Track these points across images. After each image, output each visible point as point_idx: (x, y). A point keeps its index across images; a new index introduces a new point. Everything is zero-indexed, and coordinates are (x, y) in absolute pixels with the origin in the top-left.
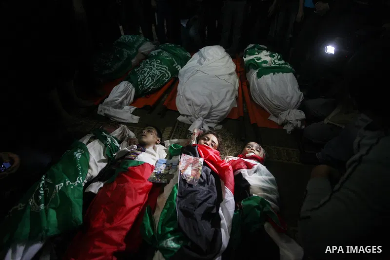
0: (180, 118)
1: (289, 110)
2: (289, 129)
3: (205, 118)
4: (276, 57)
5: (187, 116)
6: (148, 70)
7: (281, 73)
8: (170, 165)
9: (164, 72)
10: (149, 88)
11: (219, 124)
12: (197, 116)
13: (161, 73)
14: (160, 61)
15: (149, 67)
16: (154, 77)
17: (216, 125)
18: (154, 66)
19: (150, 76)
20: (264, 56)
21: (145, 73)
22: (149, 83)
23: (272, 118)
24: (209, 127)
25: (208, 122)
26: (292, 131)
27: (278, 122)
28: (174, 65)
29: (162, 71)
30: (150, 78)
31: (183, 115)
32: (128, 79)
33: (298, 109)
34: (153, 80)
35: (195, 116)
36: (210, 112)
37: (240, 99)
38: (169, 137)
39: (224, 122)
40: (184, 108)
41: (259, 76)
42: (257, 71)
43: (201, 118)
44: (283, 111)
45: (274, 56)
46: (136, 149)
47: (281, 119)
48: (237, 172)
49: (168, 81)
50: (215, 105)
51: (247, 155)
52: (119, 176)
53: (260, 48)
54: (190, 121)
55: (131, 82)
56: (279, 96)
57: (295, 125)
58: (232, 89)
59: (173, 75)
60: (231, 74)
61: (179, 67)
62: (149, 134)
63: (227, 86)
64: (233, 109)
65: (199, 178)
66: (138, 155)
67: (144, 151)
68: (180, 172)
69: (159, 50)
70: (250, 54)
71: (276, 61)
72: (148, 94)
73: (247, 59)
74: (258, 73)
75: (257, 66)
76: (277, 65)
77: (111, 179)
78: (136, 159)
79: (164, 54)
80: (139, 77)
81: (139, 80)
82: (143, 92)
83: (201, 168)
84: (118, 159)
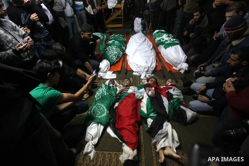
0: (134, 73)
1: (181, 64)
2: (182, 71)
3: (146, 72)
5: (138, 72)
6: (113, 52)
7: (174, 46)
8: (141, 92)
10: (115, 61)
11: (152, 74)
12: (143, 72)
13: (118, 52)
14: (116, 47)
18: (114, 50)
19: (114, 55)
20: (165, 37)
21: (111, 54)
23: (174, 68)
24: (149, 76)
25: (148, 74)
26: (184, 73)
27: (177, 69)
28: (122, 48)
30: (114, 56)
32: (105, 58)
33: (185, 62)
35: (142, 72)
36: (148, 69)
37: (158, 60)
38: (133, 82)
39: (154, 72)
40: (135, 69)
41: (166, 48)
42: (164, 46)
43: (145, 72)
44: (179, 64)
45: (170, 36)
46: (125, 89)
47: (178, 68)
48: (167, 91)
49: (122, 56)
50: (149, 66)
51: (169, 85)
52: (124, 99)
53: (162, 32)
54: (139, 74)
55: (107, 59)
56: (176, 58)
57: (185, 69)
58: (154, 56)
59: (123, 53)
60: (152, 49)
61: (124, 48)
62: (127, 82)
63: (152, 56)
64: (156, 65)
65: (154, 94)
66: (128, 90)
67: (129, 89)
68: (147, 94)
69: (113, 41)
70: (157, 36)
71: (171, 40)
72: (115, 64)
73: (157, 39)
74: (164, 47)
75: (163, 43)
76: (172, 41)
77: (120, 101)
78: (128, 92)
79: (116, 42)
80: (110, 56)
81: (110, 58)
82: (113, 63)
83: (154, 91)
84: (118, 94)
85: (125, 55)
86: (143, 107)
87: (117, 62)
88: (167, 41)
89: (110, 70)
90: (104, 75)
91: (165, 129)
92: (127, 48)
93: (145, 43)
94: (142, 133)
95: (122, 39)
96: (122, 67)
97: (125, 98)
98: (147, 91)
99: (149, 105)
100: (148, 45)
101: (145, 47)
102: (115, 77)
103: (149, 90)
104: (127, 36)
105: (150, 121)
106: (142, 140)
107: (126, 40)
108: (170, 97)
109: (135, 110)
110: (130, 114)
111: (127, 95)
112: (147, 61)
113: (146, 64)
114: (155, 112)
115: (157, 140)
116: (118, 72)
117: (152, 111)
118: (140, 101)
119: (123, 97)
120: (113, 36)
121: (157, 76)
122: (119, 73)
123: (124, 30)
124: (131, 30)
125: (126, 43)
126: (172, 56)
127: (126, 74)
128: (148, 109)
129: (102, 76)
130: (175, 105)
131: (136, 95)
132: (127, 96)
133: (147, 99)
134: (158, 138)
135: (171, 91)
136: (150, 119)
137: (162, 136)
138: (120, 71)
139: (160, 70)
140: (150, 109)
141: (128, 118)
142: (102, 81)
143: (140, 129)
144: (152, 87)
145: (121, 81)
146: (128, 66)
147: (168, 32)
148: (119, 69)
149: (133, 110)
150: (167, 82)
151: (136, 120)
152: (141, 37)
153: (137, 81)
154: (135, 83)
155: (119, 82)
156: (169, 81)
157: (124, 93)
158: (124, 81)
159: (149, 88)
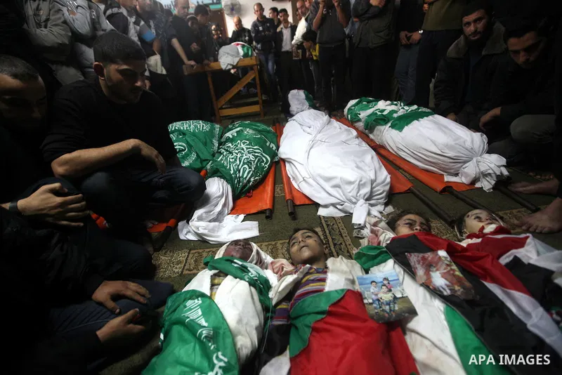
0: (322, 212)
1: (475, 160)
3: (367, 200)
5: (334, 205)
6: (239, 156)
8: (386, 282)
9: (259, 155)
10: (249, 181)
11: (386, 204)
12: (354, 200)
13: (256, 157)
14: (248, 142)
15: (237, 151)
16: (251, 164)
18: (243, 149)
19: (244, 164)
20: (385, 106)
21: (236, 160)
22: (246, 172)
23: (447, 178)
24: (379, 212)
25: (373, 205)
27: (464, 180)
28: (267, 145)
29: (256, 154)
30: (246, 166)
31: (326, 206)
32: (215, 174)
34: (250, 168)
35: (350, 201)
36: (372, 188)
37: (387, 166)
39: (391, 198)
40: (324, 195)
41: (401, 129)
42: (390, 124)
43: (362, 201)
44: (465, 162)
45: (396, 104)
46: (308, 273)
47: (466, 175)
48: (504, 260)
49: (270, 167)
50: (372, 177)
51: (487, 231)
52: (315, 330)
53: (369, 102)
54: (343, 210)
55: (221, 177)
59: (272, 158)
60: (357, 137)
61: (273, 146)
62: (310, 241)
63: (366, 151)
65: (468, 284)
66: (324, 280)
68: (425, 286)
69: (238, 129)
70: (361, 110)
71: (407, 108)
72: (248, 191)
73: (364, 114)
74: (393, 127)
75: (384, 119)
78: (327, 289)
79: (249, 132)
80: (230, 167)
81: (232, 172)
82: (242, 189)
83: (454, 267)
84: (278, 303)
85: (278, 164)
87: (258, 184)
88: (394, 112)
89: (234, 211)
90: (213, 230)
93: (332, 126)
95: (263, 126)
96: (274, 195)
97: (321, 325)
98: (420, 272)
100: (343, 128)
101: (334, 133)
102: (255, 233)
103: (429, 266)
107: (274, 131)
111: (325, 306)
116: (264, 216)
118: (399, 330)
119: (311, 320)
122: (267, 217)
126: (434, 142)
127: (293, 215)
129: (206, 232)
132: (329, 313)
138: (272, 211)
139: (410, 191)
142: (205, 255)
144: (434, 250)
145: (279, 246)
146: (295, 193)
150: (473, 224)
153: (341, 235)
154: (335, 245)
155: (270, 247)
156: (478, 217)
157: (309, 299)
158: (294, 241)
159: (421, 255)
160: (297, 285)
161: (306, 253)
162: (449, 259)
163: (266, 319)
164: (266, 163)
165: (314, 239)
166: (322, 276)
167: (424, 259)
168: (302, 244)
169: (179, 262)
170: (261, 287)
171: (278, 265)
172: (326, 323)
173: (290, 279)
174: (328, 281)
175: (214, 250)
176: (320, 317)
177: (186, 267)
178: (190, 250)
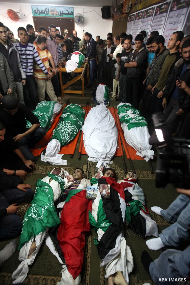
0: (89, 159)
1: (146, 150)
2: (147, 160)
3: (104, 159)
4: (137, 113)
5: (94, 158)
6: (66, 130)
8: (94, 189)
9: (74, 129)
10: (68, 141)
11: (111, 161)
14: (70, 122)
15: (65, 127)
17: (109, 161)
18: (68, 126)
19: (67, 134)
20: (130, 114)
21: (64, 132)
22: (67, 138)
23: (138, 154)
24: (106, 163)
25: (105, 161)
26: (148, 161)
28: (78, 123)
29: (73, 128)
30: (67, 135)
31: (91, 157)
32: (55, 137)
34: (69, 136)
35: (98, 159)
37: (120, 143)
38: (87, 172)
39: (113, 159)
42: (128, 124)
43: (102, 159)
45: (136, 113)
46: (75, 183)
47: (142, 155)
48: (125, 189)
49: (77, 134)
50: (108, 151)
51: (129, 180)
53: (127, 107)
54: (96, 160)
55: (57, 139)
56: (141, 143)
57: (150, 158)
58: (115, 138)
60: (113, 128)
61: (81, 123)
63: (112, 137)
64: (117, 150)
65: (109, 195)
66: (78, 186)
67: (79, 183)
68: (101, 193)
69: (68, 114)
70: (122, 111)
71: (137, 118)
72: (67, 144)
73: (121, 115)
74: (128, 126)
75: (127, 121)
76: (138, 120)
77: (67, 200)
78: (77, 189)
79: (72, 116)
80: (61, 135)
81: (62, 137)
82: (65, 144)
83: (110, 190)
84: (66, 189)
86: (94, 211)
87: (70, 142)
88: (131, 119)
91: (118, 248)
92: (84, 124)
93: (106, 119)
94: (89, 247)
95: (79, 111)
96: (76, 148)
97: (73, 197)
98: (101, 189)
99: (102, 210)
100: (110, 121)
101: (105, 125)
102: (65, 164)
103: (104, 188)
104: (86, 106)
105: (101, 233)
106: (89, 257)
107: (84, 112)
108: (128, 198)
109: (84, 215)
110: (77, 221)
112: (106, 144)
113: (104, 149)
114: (107, 221)
115: (107, 263)
116: (70, 156)
117: (103, 219)
118: (92, 201)
119: (72, 195)
120: (68, 107)
121: (116, 164)
122: (71, 158)
123: (85, 98)
124: (92, 99)
125: (84, 116)
126: (136, 139)
127: (80, 159)
128: (100, 215)
130: (134, 210)
131: (88, 192)
132: (76, 195)
133: (100, 201)
134: (108, 259)
135: (130, 190)
136: (101, 230)
137: (113, 258)
138: (73, 155)
139: (121, 156)
140: (102, 215)
141: (73, 227)
142: (49, 168)
143: (89, 241)
144: (107, 184)
145: (72, 169)
146: (83, 148)
147: (135, 107)
148: (72, 153)
149: (81, 215)
150: (128, 176)
151: (82, 230)
152: (102, 111)
153: (92, 169)
154: (89, 172)
155: (69, 169)
156: (129, 175)
157: (72, 190)
158: (75, 172)
159: (103, 185)
160: (71, 186)
161: (77, 177)
162: (110, 187)
163: (61, 193)
164: (76, 133)
165: (80, 173)
166: (78, 185)
167: (104, 186)
168: (76, 174)
169: (41, 169)
170: (62, 184)
171: (69, 177)
172: (75, 197)
173: (70, 183)
174: (79, 187)
175: (52, 167)
176: (74, 195)
177: (43, 172)
178: (44, 166)
